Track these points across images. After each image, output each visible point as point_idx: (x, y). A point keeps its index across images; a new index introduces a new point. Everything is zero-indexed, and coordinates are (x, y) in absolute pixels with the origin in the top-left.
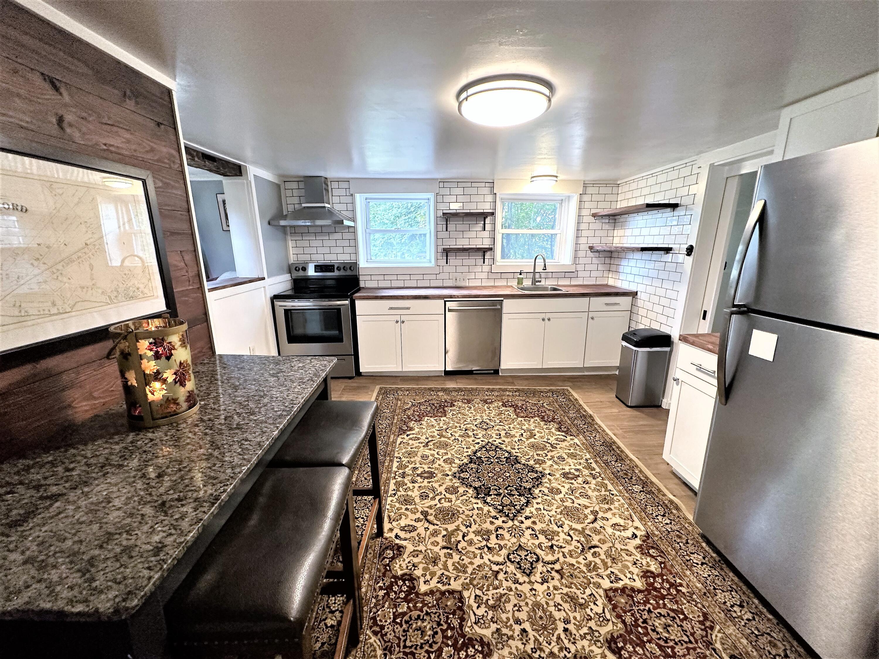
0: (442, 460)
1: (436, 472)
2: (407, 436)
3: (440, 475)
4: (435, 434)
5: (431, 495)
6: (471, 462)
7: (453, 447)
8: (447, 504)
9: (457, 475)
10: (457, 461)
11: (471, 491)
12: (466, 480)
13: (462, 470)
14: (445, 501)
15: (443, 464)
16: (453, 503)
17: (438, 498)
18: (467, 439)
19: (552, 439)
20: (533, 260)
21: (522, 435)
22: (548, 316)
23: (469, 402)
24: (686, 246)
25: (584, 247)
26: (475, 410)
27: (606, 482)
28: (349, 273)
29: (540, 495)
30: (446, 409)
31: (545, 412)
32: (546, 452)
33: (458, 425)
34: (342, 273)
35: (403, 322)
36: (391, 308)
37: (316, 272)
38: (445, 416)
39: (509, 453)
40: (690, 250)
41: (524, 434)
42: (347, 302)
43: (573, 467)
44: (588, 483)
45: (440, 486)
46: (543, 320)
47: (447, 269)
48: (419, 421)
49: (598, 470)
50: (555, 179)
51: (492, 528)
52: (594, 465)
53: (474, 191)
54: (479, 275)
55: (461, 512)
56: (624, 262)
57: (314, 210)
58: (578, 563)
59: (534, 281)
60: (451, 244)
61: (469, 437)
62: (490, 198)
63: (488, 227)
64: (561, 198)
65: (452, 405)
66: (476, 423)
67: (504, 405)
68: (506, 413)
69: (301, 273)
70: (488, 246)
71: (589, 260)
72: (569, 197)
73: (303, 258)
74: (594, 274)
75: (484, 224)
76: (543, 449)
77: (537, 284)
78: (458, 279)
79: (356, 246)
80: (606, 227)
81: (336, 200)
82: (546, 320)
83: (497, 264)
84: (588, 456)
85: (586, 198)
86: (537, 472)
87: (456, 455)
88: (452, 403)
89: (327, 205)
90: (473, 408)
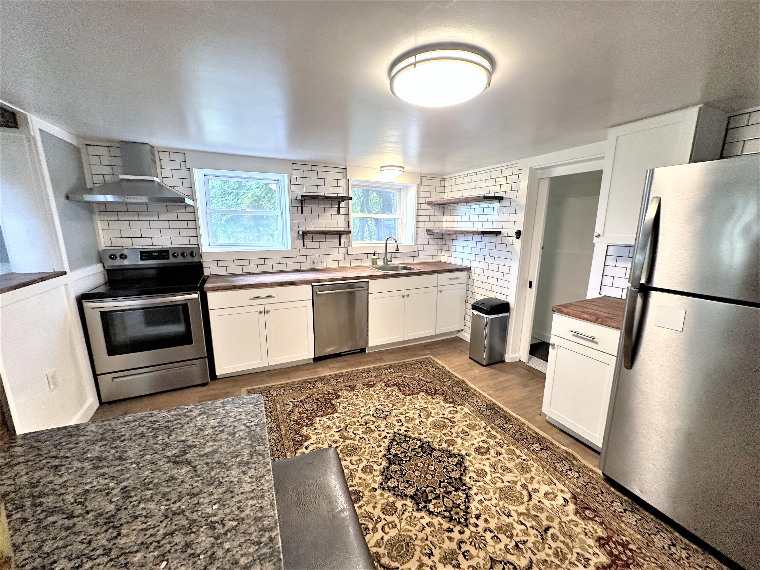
0: (360, 470)
1: (360, 489)
2: (307, 448)
3: (366, 493)
4: (337, 437)
5: (370, 526)
6: (390, 464)
7: (364, 450)
8: (393, 533)
9: (385, 486)
10: (376, 467)
11: (408, 502)
12: (396, 489)
13: (386, 477)
14: (390, 529)
15: (363, 476)
16: (399, 526)
17: (379, 526)
18: (373, 435)
19: (446, 413)
20: (385, 242)
21: (420, 415)
22: (406, 293)
23: (352, 388)
24: (515, 231)
25: (423, 230)
26: (362, 397)
27: (512, 447)
28: (189, 259)
29: (472, 483)
30: (333, 402)
31: (425, 385)
32: (449, 429)
33: (355, 420)
34: (180, 260)
35: (268, 312)
36: (253, 298)
37: (142, 259)
38: (337, 412)
39: (420, 440)
40: (518, 234)
41: (422, 414)
42: (196, 296)
43: (478, 439)
44: (500, 454)
45: (374, 507)
46: (403, 296)
47: (303, 252)
48: (312, 424)
49: (499, 437)
50: (402, 169)
51: (454, 546)
52: (493, 432)
53: (328, 175)
54: (336, 257)
55: (414, 537)
56: (456, 243)
57: (140, 184)
58: (548, 555)
59: (386, 261)
60: (308, 227)
61: (373, 431)
62: (343, 183)
63: (342, 211)
64: (399, 187)
65: (338, 397)
66: (371, 413)
67: (387, 385)
68: (394, 394)
69: (118, 262)
70: (342, 229)
71: (426, 242)
72: (407, 187)
73: (119, 243)
74: (431, 253)
75: (339, 208)
76: (445, 427)
77: (389, 263)
78: (316, 262)
79: (196, 229)
80: (437, 213)
81: (166, 173)
82: (406, 297)
83: (353, 246)
84: (484, 424)
85: (422, 188)
86: (454, 456)
87: (371, 460)
88: (336, 394)
89: (156, 179)
90: (360, 396)
